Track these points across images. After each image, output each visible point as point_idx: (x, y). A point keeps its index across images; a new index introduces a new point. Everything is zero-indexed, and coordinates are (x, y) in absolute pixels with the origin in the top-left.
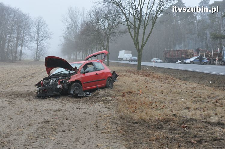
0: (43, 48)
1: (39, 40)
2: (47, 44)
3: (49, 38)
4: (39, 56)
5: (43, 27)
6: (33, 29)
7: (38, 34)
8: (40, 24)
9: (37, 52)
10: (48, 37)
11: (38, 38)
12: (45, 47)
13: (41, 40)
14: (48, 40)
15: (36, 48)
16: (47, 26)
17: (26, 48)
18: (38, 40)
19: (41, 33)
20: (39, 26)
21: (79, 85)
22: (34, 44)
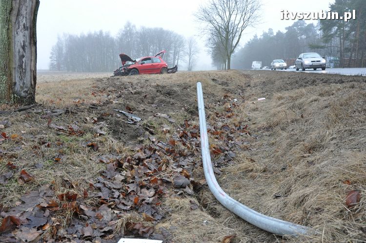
0: (194, 61)
1: (191, 55)
2: (196, 58)
4: (191, 67)
5: (194, 44)
6: (187, 46)
7: (190, 50)
9: (189, 64)
10: (197, 52)
11: (190, 53)
13: (193, 55)
14: (197, 55)
15: (189, 61)
16: (197, 43)
17: (181, 61)
19: (192, 50)
20: (191, 44)
21: (136, 71)
22: (187, 58)
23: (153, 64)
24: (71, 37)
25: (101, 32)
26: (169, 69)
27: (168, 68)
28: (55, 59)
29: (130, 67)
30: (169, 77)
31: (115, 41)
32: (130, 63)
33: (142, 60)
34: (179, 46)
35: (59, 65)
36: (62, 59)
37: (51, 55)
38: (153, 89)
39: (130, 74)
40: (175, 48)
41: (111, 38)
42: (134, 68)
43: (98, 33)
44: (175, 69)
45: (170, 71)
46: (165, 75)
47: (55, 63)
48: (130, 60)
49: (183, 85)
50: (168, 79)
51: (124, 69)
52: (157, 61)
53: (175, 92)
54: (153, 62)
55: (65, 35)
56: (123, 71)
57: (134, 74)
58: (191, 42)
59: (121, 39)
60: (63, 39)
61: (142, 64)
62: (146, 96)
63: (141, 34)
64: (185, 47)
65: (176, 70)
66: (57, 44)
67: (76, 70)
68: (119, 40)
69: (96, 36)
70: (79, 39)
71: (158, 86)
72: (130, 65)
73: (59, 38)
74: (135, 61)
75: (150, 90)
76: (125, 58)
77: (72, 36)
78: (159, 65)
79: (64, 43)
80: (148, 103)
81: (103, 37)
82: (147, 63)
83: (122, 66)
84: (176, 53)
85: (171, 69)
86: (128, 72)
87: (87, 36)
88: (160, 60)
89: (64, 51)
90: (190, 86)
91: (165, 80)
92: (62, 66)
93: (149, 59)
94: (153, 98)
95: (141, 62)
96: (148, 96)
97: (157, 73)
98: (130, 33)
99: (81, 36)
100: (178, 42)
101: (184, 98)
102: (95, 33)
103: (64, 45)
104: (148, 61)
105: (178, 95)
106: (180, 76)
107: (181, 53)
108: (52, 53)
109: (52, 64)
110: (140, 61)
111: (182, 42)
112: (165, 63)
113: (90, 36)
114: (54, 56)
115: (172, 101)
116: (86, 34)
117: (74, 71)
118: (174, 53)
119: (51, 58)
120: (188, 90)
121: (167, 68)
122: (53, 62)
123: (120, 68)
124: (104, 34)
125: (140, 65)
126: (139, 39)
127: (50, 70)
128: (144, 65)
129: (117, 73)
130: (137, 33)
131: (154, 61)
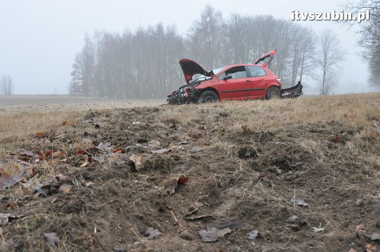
0: (333, 75)
1: (328, 64)
2: (338, 69)
3: (341, 60)
4: (328, 87)
5: (332, 44)
6: (319, 48)
7: (325, 55)
8: (329, 40)
9: (324, 82)
10: (339, 58)
11: (325, 62)
12: (335, 75)
13: (330, 64)
14: (339, 64)
15: (323, 76)
16: (339, 42)
17: (309, 77)
18: (325, 64)
19: (330, 54)
20: (327, 44)
21: (213, 94)
22: (319, 71)
23: (250, 79)
24: (107, 37)
25: (160, 27)
26: (283, 91)
27: (283, 87)
28: (81, 76)
29: (201, 86)
30: (285, 105)
31: (184, 42)
32: (201, 77)
33: (227, 72)
34: (304, 49)
35: (85, 86)
36: (93, 76)
37: (74, 70)
38: (228, 146)
39: (200, 101)
40: (296, 52)
41: (178, 37)
42: (209, 88)
43: (155, 29)
44: (297, 90)
45: (287, 94)
46: (275, 102)
47: (81, 83)
48: (202, 71)
49: (329, 128)
50: (282, 110)
51: (189, 90)
52: (260, 73)
53: (306, 157)
54: (249, 75)
55: (97, 34)
56: (186, 94)
57: (209, 100)
58: (326, 40)
59: (195, 39)
60: (94, 41)
61: (225, 79)
62: (182, 182)
63: (231, 28)
64: (316, 50)
65: (300, 92)
66: (85, 50)
67: (116, 96)
68: (191, 41)
69: (151, 34)
70: (121, 40)
71: (246, 132)
72: (199, 82)
73: (87, 40)
74: (211, 74)
75: (217, 149)
76: (190, 68)
77: (109, 35)
78: (262, 80)
79: (97, 47)
80: (187, 219)
81: (163, 36)
82: (237, 78)
83: (186, 84)
84: (297, 62)
85: (288, 90)
86: (196, 96)
87: (135, 34)
88: (265, 71)
89: (96, 61)
90: (351, 133)
91: (272, 115)
92: (91, 88)
93: (242, 69)
94: (214, 194)
95: (224, 76)
96: (192, 182)
97: (257, 98)
98: (212, 27)
99: (124, 36)
100: (302, 42)
101: (347, 186)
102: (150, 30)
103: (96, 51)
104: (239, 73)
105: (318, 172)
106: (311, 104)
107: (308, 61)
108: (74, 66)
109: (74, 85)
110: (220, 74)
111: (309, 41)
112: (274, 76)
113: (140, 34)
114: (79, 70)
115: (297, 199)
116: (133, 31)
117: (111, 96)
118: (294, 61)
119: (73, 74)
120: (349, 144)
121: (279, 87)
122: (76, 81)
123: (180, 88)
124: (165, 31)
125: (222, 82)
126: (228, 39)
127: (71, 95)
128: (229, 81)
129: (175, 99)
130: (224, 26)
131: (253, 73)
